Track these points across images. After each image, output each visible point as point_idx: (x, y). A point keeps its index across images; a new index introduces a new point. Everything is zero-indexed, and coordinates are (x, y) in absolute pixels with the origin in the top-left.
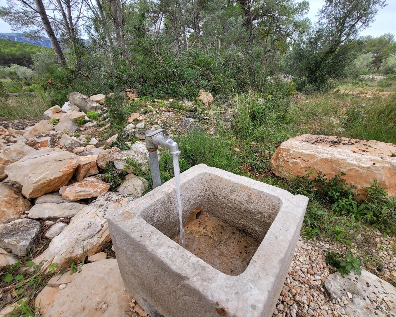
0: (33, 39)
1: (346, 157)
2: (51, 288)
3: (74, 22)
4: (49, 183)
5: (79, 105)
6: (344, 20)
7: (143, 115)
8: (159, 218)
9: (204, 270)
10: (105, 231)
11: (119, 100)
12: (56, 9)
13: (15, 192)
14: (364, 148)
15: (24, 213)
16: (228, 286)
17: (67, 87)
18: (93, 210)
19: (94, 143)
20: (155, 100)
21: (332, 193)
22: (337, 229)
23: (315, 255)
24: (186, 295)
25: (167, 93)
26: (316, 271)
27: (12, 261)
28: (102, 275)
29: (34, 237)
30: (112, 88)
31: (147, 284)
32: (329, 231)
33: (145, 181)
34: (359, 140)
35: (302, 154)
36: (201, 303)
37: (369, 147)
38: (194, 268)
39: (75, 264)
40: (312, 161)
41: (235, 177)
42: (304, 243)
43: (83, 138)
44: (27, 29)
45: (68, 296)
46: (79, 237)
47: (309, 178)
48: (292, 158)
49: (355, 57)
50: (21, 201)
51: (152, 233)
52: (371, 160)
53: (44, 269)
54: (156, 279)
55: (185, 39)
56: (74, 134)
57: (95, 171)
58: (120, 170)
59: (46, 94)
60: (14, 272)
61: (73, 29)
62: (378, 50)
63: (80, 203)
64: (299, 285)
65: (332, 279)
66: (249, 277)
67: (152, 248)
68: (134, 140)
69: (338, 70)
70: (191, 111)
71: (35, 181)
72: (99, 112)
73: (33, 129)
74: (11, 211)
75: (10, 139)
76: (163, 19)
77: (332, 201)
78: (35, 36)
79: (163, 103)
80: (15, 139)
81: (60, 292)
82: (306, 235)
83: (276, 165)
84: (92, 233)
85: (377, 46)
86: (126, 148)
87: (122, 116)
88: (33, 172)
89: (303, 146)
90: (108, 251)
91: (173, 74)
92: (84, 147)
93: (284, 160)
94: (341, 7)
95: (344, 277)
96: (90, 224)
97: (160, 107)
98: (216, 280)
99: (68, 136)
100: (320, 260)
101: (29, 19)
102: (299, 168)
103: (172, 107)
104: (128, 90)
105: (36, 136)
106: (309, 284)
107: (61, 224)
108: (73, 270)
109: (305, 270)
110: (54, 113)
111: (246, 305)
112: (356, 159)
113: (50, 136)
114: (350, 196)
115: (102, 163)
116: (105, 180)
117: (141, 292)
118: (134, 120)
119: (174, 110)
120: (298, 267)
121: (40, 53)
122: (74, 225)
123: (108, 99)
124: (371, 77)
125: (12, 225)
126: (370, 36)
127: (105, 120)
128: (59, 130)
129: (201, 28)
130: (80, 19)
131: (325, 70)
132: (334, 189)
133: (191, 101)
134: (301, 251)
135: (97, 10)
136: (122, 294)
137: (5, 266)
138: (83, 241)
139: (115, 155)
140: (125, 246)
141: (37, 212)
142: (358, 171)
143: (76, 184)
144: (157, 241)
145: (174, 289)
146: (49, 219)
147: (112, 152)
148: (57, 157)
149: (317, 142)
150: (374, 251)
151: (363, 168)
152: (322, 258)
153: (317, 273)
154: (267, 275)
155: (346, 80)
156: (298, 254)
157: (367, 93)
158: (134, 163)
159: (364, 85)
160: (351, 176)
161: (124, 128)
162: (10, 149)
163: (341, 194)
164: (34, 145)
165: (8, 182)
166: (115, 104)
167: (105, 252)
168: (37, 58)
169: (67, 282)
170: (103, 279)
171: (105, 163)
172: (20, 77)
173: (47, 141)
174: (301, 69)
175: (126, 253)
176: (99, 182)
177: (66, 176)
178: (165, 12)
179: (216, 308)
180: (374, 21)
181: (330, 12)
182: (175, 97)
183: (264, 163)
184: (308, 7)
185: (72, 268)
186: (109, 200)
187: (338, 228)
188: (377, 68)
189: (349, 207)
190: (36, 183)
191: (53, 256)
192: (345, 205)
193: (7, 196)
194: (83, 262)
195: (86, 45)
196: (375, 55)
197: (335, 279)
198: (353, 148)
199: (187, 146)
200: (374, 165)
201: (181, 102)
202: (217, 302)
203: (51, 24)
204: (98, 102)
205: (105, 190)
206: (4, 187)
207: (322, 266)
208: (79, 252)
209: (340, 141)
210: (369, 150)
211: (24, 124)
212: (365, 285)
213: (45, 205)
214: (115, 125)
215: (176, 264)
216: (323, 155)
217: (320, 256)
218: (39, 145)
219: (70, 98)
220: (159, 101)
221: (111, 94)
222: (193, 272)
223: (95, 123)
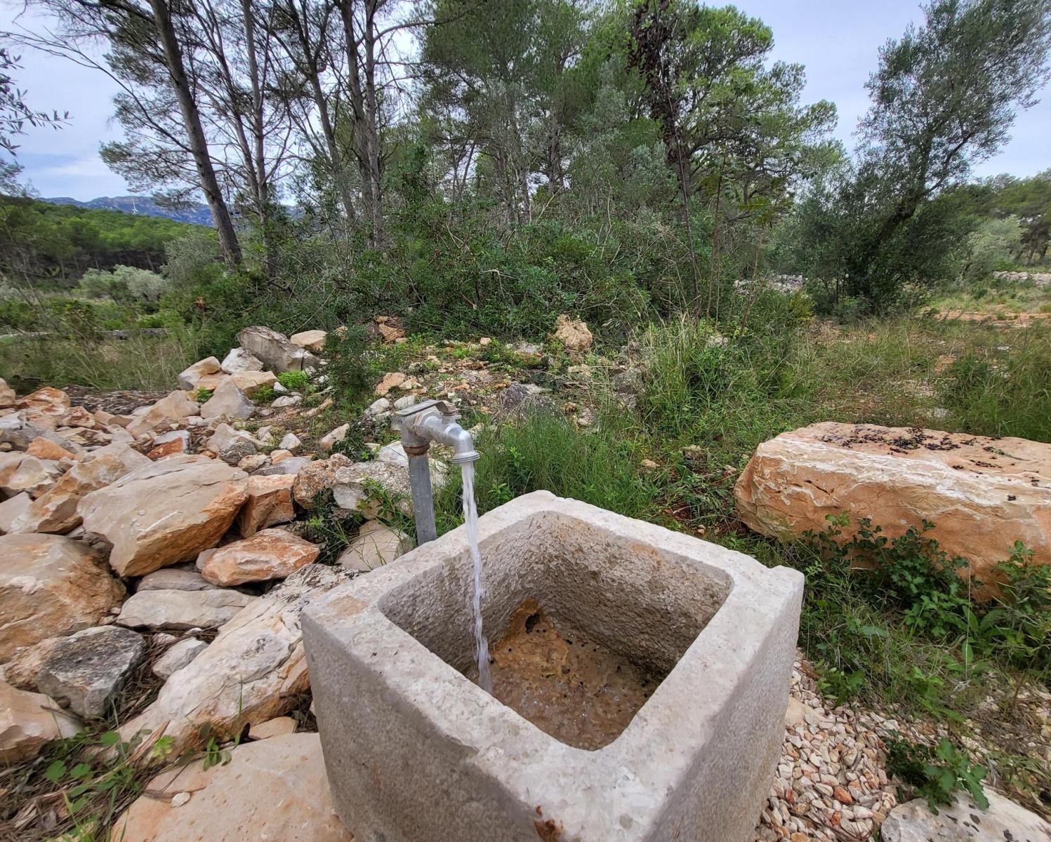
0: (173, 208)
1: (932, 481)
2: (152, 802)
3: (268, 169)
4: (175, 540)
5: (263, 355)
6: (929, 142)
7: (413, 378)
8: (427, 619)
9: (517, 734)
10: (297, 662)
11: (359, 342)
12: (231, 143)
13: (94, 559)
14: (986, 457)
15: (109, 613)
16: (570, 771)
17: (240, 316)
18: (274, 609)
19: (291, 446)
20: (447, 342)
21: (902, 578)
22: (917, 676)
23: (855, 748)
24: (471, 799)
25: (476, 325)
26: (858, 792)
27: (68, 730)
28: (280, 773)
29: (126, 672)
30: (342, 314)
31: (386, 786)
32: (895, 682)
33: (405, 539)
34: (971, 437)
35: (813, 471)
36: (504, 814)
37: (998, 456)
38: (492, 728)
39: (218, 744)
40: (842, 492)
41: (620, 521)
42: (827, 714)
43: (265, 433)
44: (163, 187)
45: (192, 823)
46: (234, 672)
47: (838, 538)
48: (789, 483)
49: (969, 227)
50: (105, 583)
51: (402, 646)
52: (1002, 488)
53: (142, 751)
54: (406, 765)
55: (528, 197)
56: (244, 424)
57: (286, 514)
58: (346, 510)
59: (190, 331)
60: (69, 757)
61: (265, 184)
62: (1036, 209)
63: (244, 593)
64: (807, 831)
65: (904, 817)
66: (623, 754)
67: (398, 679)
68: (388, 436)
69: (925, 261)
70: (535, 367)
71: (143, 534)
72: (309, 371)
73: (152, 412)
74: (81, 606)
75: (95, 437)
76: (476, 155)
77: (906, 600)
78: (179, 202)
79: (465, 349)
80: (107, 437)
81: (172, 812)
82: (832, 693)
83: (749, 503)
84: (264, 665)
85: (1031, 200)
86: (365, 455)
87: (362, 381)
88: (142, 512)
89: (816, 452)
90: (302, 716)
91: (493, 278)
92: (267, 454)
93: (767, 489)
94: (915, 111)
95: (936, 813)
96: (262, 642)
97: (456, 359)
98: (542, 756)
99: (231, 430)
100: (870, 763)
101: (168, 167)
102: (811, 509)
103: (487, 357)
104: (381, 318)
105: (155, 428)
106: (837, 827)
107: (193, 643)
108: (211, 756)
109: (828, 790)
110: (203, 374)
111: (607, 817)
112: (959, 483)
113: (189, 430)
114: (951, 586)
115: (304, 494)
116: (307, 537)
117: (371, 814)
118: (390, 391)
119: (492, 365)
120: (805, 781)
121: (185, 240)
122: (225, 644)
123: (332, 341)
124: (1024, 275)
125: (78, 640)
126: (1007, 175)
127: (321, 389)
128: (212, 415)
129: (567, 172)
130: (283, 163)
131: (890, 261)
132: (906, 568)
133: (536, 342)
134: (817, 736)
135: (322, 141)
136: (327, 826)
137: (51, 739)
138: (242, 683)
139: (337, 474)
140: (338, 682)
141: (139, 611)
142: (970, 517)
143: (239, 544)
144: (412, 666)
145: (445, 786)
146: (166, 628)
147: (330, 467)
148: (199, 476)
149: (855, 441)
150: (1032, 744)
151: (983, 511)
152: (877, 759)
153: (861, 800)
154: (671, 750)
155: (953, 285)
156: (806, 742)
157: (1016, 317)
158: (381, 492)
159: (1007, 297)
160: (951, 532)
161: (365, 408)
162: (94, 457)
163: (927, 581)
164: (149, 450)
165: (81, 538)
166: (346, 352)
167: (293, 718)
168: (178, 250)
169: (193, 788)
170: (281, 782)
171: (311, 494)
172: (134, 295)
173: (180, 440)
174: (824, 262)
175: (339, 702)
176: (293, 542)
177: (216, 524)
178: (480, 140)
179: (535, 823)
180: (1007, 139)
181: (890, 123)
182: (495, 334)
183: (720, 497)
184: (832, 115)
185: (208, 753)
186: (315, 586)
187: (918, 674)
188: (1040, 252)
189: (953, 618)
190: (145, 537)
191: (166, 720)
192: (941, 612)
193: (74, 568)
194: (238, 738)
195: (292, 219)
196: (1030, 220)
197: (912, 818)
198: (956, 456)
199: (513, 450)
200: (1012, 502)
201: (508, 346)
202: (539, 807)
203: (217, 175)
204: (307, 348)
205: (308, 561)
206: (71, 546)
207: (875, 781)
208: (229, 711)
209: (919, 440)
210: (999, 464)
211: (133, 401)
212: (999, 838)
213: (160, 594)
214: (343, 401)
215: (450, 718)
216: (870, 474)
217: (872, 752)
218: (161, 450)
219: (245, 339)
220: (456, 343)
221: (341, 330)
222: (488, 738)
223: (297, 397)
